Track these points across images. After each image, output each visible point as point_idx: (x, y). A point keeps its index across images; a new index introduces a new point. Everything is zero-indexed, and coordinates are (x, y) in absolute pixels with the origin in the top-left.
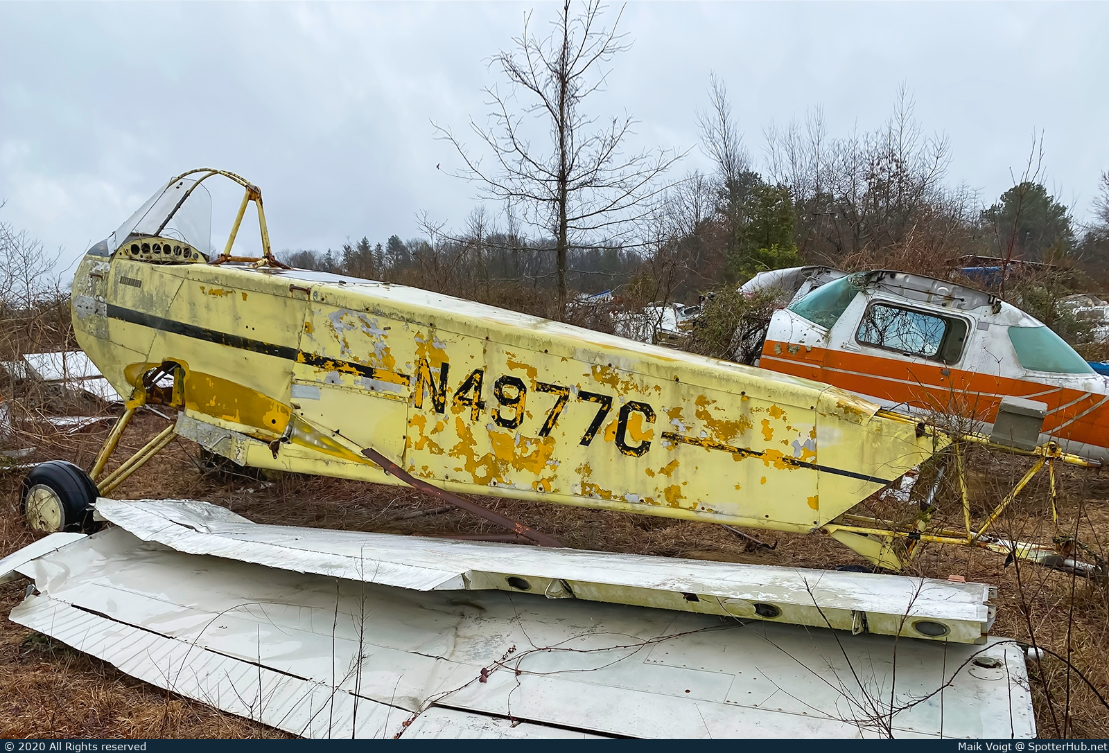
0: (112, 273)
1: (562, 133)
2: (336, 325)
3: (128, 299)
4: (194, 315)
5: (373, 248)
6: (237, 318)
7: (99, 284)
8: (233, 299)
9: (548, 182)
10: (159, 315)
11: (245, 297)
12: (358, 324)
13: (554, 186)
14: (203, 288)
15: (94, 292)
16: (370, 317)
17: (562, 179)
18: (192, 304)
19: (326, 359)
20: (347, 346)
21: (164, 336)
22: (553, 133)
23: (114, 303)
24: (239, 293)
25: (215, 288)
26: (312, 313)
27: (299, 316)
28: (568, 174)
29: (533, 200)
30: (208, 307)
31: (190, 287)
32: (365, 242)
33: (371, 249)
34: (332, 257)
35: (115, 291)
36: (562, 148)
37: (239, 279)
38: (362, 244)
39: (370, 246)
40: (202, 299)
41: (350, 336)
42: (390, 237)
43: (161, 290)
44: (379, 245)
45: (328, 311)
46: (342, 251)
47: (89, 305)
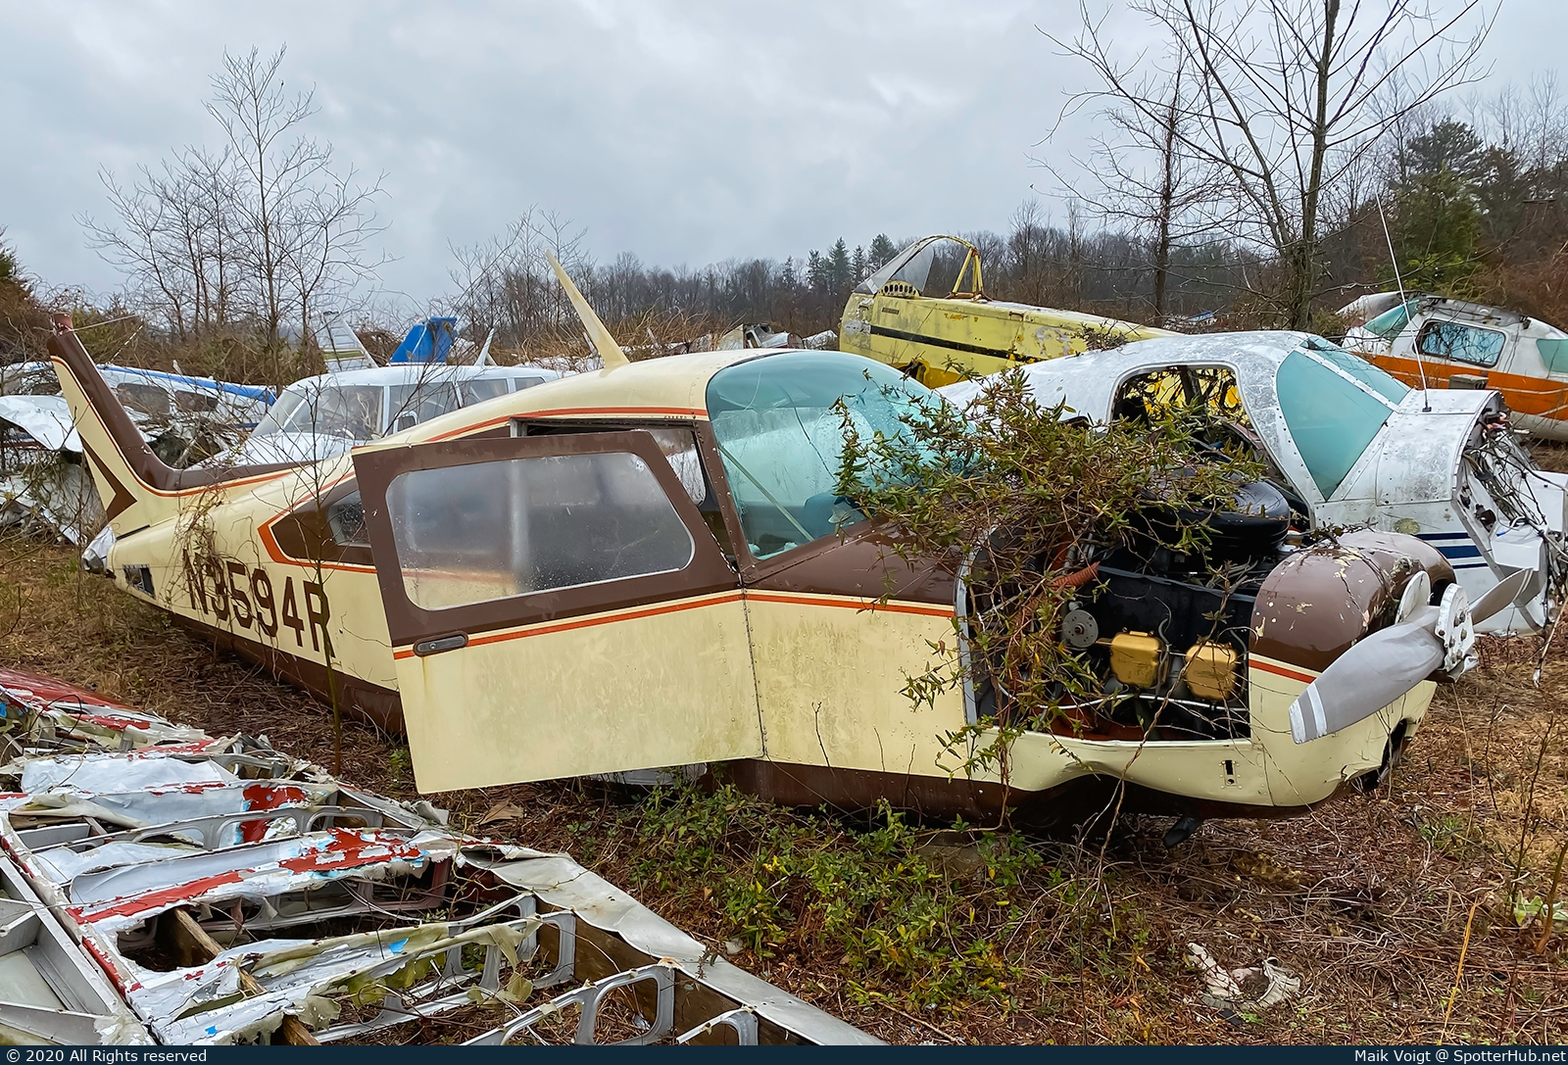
0: (876, 306)
1: (1168, 160)
2: (1039, 336)
3: (888, 322)
4: (937, 331)
5: (850, 255)
6: (969, 333)
7: (865, 313)
8: (968, 321)
9: (1151, 200)
10: (912, 332)
11: (976, 320)
12: (1054, 335)
13: (1157, 203)
14: (946, 315)
15: (861, 317)
16: (1063, 331)
17: (1167, 196)
18: (937, 325)
19: (1029, 358)
20: (1045, 349)
21: (914, 346)
22: (1158, 161)
23: (877, 325)
24: (972, 317)
25: (955, 314)
26: (1023, 329)
27: (1014, 331)
28: (1173, 190)
29: (1133, 218)
30: (949, 327)
31: (936, 314)
32: (840, 246)
33: (848, 255)
34: (792, 268)
35: (878, 317)
36: (1168, 170)
37: (973, 308)
38: (836, 248)
39: (847, 251)
40: (944, 321)
41: (1047, 342)
42: (875, 238)
43: (915, 316)
44: (859, 249)
45: (1034, 328)
46: (807, 258)
47: (856, 326)
